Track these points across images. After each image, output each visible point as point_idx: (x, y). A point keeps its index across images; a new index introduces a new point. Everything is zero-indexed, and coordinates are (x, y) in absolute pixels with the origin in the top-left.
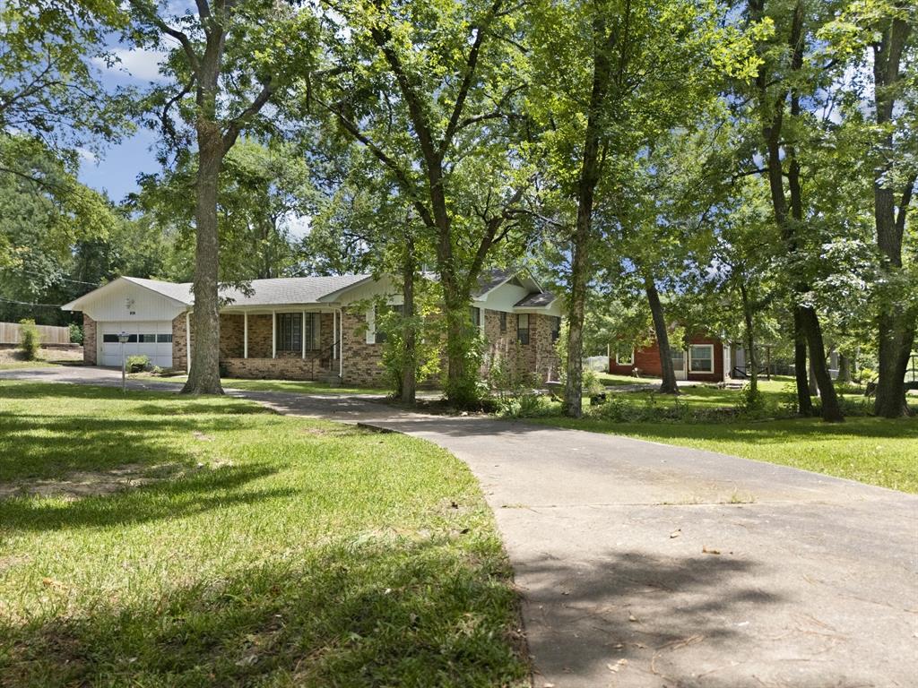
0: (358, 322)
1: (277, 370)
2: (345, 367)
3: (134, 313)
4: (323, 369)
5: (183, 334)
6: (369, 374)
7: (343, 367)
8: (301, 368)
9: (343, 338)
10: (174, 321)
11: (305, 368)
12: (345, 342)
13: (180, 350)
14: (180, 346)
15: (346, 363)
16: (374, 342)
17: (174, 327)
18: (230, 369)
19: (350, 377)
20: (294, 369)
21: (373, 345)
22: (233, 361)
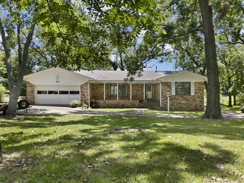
0: (168, 87)
1: (120, 104)
2: (163, 103)
3: (59, 82)
4: (140, 104)
5: (87, 91)
6: (173, 106)
7: (162, 103)
8: (131, 103)
9: (162, 93)
10: (81, 86)
11: (132, 103)
12: (163, 94)
13: (85, 97)
14: (85, 96)
15: (163, 102)
16: (175, 95)
17: (81, 88)
18: (99, 104)
19: (165, 107)
20: (128, 104)
21: (174, 96)
22: (99, 101)
